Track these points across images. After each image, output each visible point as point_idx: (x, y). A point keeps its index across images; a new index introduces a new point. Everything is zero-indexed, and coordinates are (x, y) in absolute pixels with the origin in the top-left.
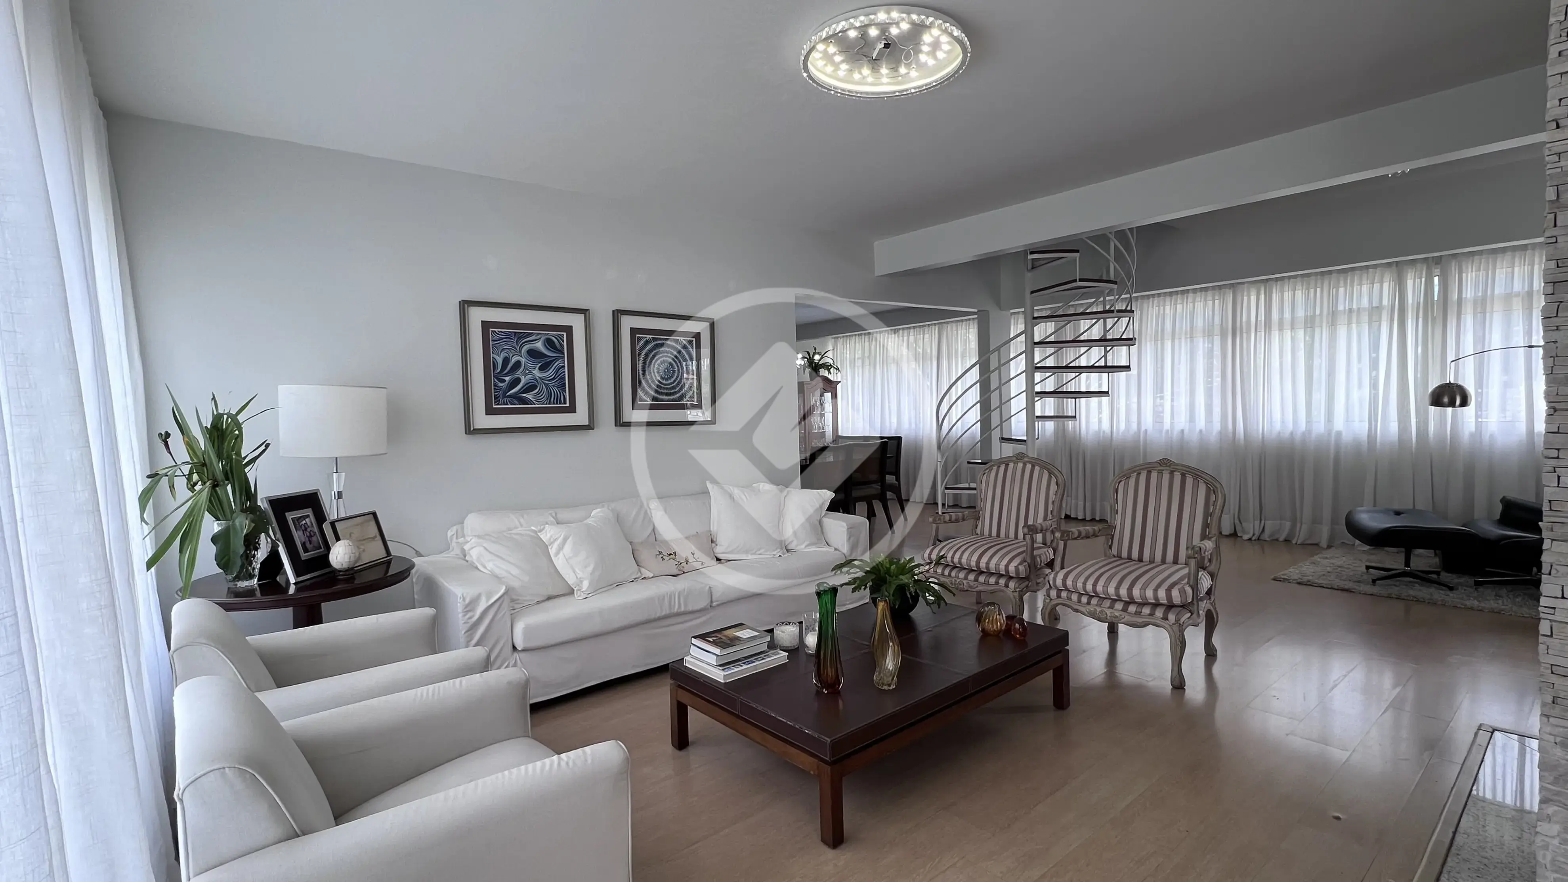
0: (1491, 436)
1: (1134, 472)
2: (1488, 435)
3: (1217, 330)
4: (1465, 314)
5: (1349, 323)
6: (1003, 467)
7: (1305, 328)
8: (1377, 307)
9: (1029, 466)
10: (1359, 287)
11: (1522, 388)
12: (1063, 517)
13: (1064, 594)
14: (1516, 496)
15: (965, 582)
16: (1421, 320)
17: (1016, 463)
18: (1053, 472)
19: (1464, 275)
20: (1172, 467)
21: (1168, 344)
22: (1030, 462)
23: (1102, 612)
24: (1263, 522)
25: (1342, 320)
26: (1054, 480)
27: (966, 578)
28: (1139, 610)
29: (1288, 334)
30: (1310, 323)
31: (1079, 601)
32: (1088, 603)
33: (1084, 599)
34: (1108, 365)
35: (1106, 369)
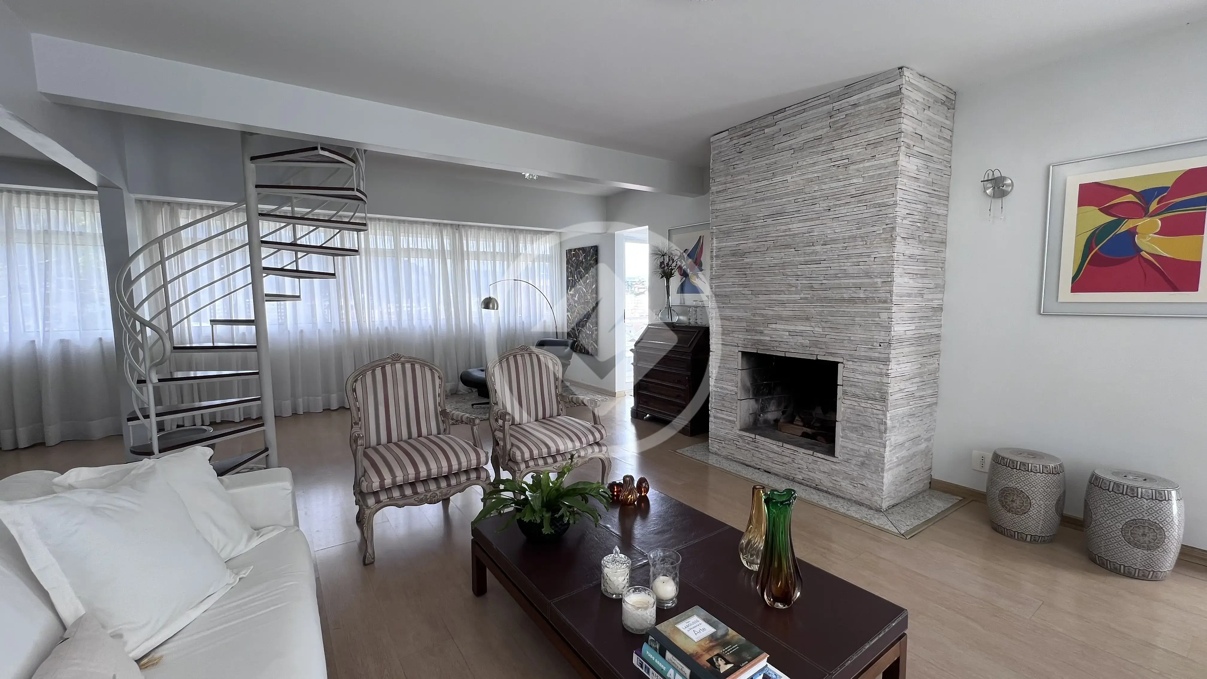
6: (378, 371)
9: (408, 366)
13: (531, 463)
15: (438, 493)
17: (393, 364)
18: (436, 370)
22: (408, 362)
27: (439, 487)
28: (586, 452)
31: (546, 463)
32: (555, 461)
33: (550, 460)
34: (300, 269)
35: (297, 273)
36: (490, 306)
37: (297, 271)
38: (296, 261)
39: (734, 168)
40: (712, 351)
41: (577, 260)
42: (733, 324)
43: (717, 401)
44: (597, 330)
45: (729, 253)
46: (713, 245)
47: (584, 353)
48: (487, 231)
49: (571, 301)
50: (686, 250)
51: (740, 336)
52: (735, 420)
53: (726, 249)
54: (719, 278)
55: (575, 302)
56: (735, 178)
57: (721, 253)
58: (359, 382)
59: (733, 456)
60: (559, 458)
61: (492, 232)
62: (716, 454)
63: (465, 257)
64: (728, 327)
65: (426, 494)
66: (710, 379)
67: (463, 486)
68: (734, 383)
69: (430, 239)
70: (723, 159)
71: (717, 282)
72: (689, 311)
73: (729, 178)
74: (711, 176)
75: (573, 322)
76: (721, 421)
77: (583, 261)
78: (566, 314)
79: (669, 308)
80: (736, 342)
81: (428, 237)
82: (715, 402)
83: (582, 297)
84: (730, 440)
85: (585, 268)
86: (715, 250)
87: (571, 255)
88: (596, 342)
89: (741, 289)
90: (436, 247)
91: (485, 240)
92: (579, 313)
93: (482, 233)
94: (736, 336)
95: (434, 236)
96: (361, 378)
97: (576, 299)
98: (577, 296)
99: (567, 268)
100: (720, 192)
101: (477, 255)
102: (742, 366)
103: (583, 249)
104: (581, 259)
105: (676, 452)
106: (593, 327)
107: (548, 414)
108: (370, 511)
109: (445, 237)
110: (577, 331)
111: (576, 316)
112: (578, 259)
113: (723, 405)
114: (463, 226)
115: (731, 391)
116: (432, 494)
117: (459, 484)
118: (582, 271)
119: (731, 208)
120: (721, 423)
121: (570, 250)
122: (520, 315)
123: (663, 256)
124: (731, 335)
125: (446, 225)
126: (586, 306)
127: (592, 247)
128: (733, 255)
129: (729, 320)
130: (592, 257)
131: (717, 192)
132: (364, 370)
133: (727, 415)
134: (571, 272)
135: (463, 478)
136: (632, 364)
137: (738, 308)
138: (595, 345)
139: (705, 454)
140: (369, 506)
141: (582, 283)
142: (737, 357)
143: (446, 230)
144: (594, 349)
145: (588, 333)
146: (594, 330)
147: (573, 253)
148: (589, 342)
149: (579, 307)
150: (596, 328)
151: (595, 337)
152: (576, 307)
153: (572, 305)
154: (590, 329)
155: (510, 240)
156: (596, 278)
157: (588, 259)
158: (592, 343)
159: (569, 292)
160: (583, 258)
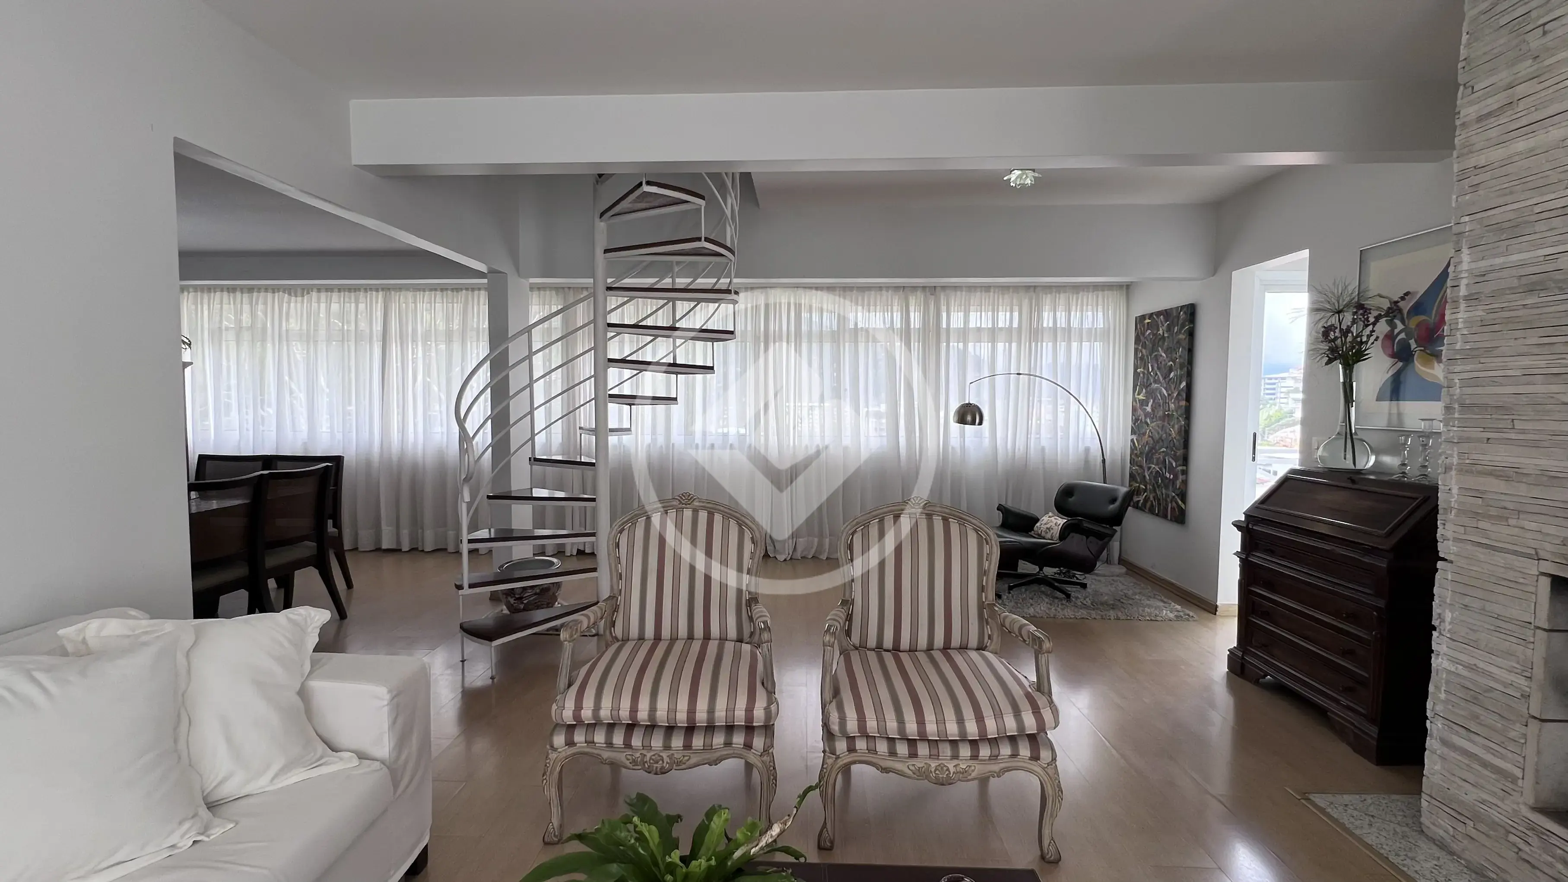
1: (875, 517)
6: (656, 519)
9: (703, 516)
13: (861, 745)
15: (664, 755)
17: (680, 510)
18: (744, 522)
19: (950, 307)
20: (927, 509)
22: (704, 508)
23: (940, 767)
26: (748, 535)
27: (667, 747)
28: (995, 752)
31: (893, 753)
32: (913, 755)
33: (902, 749)
34: (678, 362)
35: (675, 368)
36: (967, 418)
37: (674, 365)
38: (674, 351)
39: (1545, 33)
40: (1443, 559)
41: (1154, 335)
42: (1522, 489)
43: (1453, 698)
44: (1185, 473)
45: (1515, 283)
46: (1459, 268)
47: (1157, 515)
48: (983, 293)
49: (1140, 412)
50: (1407, 294)
51: (1552, 530)
52: (1518, 773)
53: (1505, 273)
54: (1478, 356)
55: (1147, 415)
56: (1547, 63)
57: (1487, 288)
58: (625, 533)
59: (1501, 874)
60: (923, 749)
61: (992, 294)
62: (1442, 846)
63: (943, 337)
64: (1503, 497)
65: (644, 752)
66: (1435, 634)
67: (718, 754)
68: (1518, 663)
69: (889, 314)
70: (1503, 21)
71: (1468, 368)
72: (1405, 444)
73: (1526, 67)
74: (1461, 79)
75: (1141, 453)
76: (1467, 762)
77: (1166, 335)
78: (1130, 437)
79: (1350, 437)
80: (1533, 544)
81: (886, 310)
82: (1446, 702)
83: (1160, 406)
84: (1494, 825)
85: (1167, 349)
86: (1464, 282)
87: (1144, 326)
88: (1183, 496)
89: (1554, 388)
90: (898, 324)
91: (979, 307)
92: (1152, 437)
93: (976, 297)
94: (1533, 526)
95: (895, 308)
96: (630, 526)
97: (1149, 409)
98: (1150, 405)
99: (1136, 350)
100: (1489, 115)
101: (964, 334)
102: (1549, 620)
103: (1166, 314)
104: (1161, 332)
105: (1308, 799)
106: (1177, 466)
107: (956, 641)
108: (556, 756)
109: (912, 308)
110: (1148, 470)
111: (1147, 442)
112: (1155, 332)
113: (1475, 717)
114: (944, 288)
115: (1506, 685)
116: (654, 755)
117: (708, 748)
118: (1161, 356)
119: (1531, 153)
120: (1465, 767)
121: (1143, 317)
122: (1038, 436)
123: (1339, 312)
124: (1512, 522)
125: (914, 288)
126: (1166, 423)
127: (1182, 307)
128: (1530, 290)
129: (1507, 479)
130: (1183, 326)
131: (1480, 119)
132: (636, 515)
133: (1488, 749)
134: (1142, 358)
135: (719, 739)
136: (1237, 554)
137: (1546, 444)
138: (1180, 502)
139: (1404, 836)
140: (555, 746)
141: (1161, 379)
142: (1532, 589)
143: (914, 297)
144: (1177, 510)
145: (1168, 477)
146: (1178, 471)
147: (1147, 321)
148: (1167, 496)
149: (1153, 425)
150: (1185, 468)
151: (1180, 486)
152: (1148, 425)
153: (1141, 421)
154: (1171, 470)
155: (1026, 303)
156: (1188, 368)
157: (1175, 331)
158: (1174, 497)
159: (1136, 396)
160: (1167, 331)
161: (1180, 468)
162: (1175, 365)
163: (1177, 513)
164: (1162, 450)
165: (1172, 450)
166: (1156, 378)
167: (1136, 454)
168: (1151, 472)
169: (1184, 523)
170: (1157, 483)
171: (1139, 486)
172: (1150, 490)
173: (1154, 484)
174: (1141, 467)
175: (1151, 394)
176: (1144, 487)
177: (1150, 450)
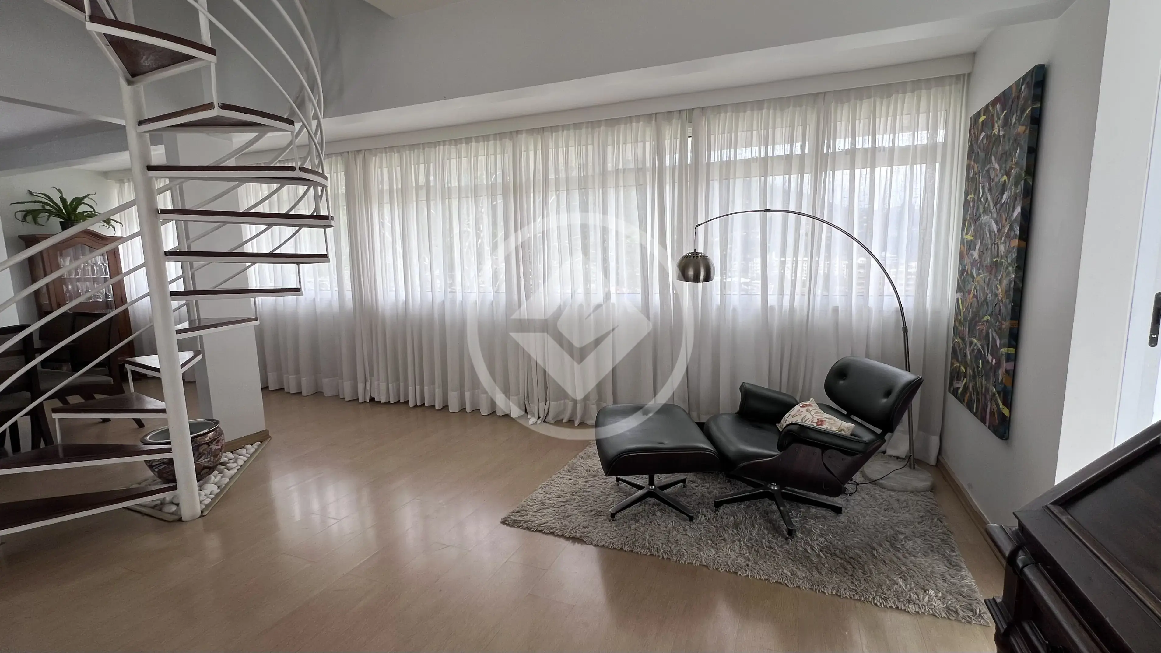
0: (734, 310)
2: (731, 308)
3: (500, 191)
4: (713, 180)
5: (617, 186)
7: (580, 189)
8: (642, 168)
10: (624, 145)
11: (758, 260)
12: (368, 401)
14: (753, 382)
16: (676, 185)
19: (712, 137)
21: (455, 203)
24: (548, 402)
25: (611, 181)
29: (563, 195)
30: (583, 185)
36: (688, 272)
41: (989, 137)
44: (1013, 358)
49: (967, 259)
55: (973, 263)
61: (764, 111)
63: (703, 175)
75: (964, 320)
77: (1002, 134)
78: (956, 295)
83: (988, 249)
85: (1002, 156)
87: (978, 128)
88: (1007, 395)
92: (977, 297)
97: (976, 254)
98: (978, 248)
103: (1004, 97)
104: (995, 131)
106: (1004, 347)
109: (666, 140)
110: (970, 346)
111: (971, 304)
112: (990, 133)
114: (703, 109)
118: (994, 169)
121: (978, 115)
125: (669, 116)
126: (992, 276)
127: (1025, 76)
130: (1024, 110)
134: (973, 179)
138: (1001, 405)
141: (992, 206)
143: (669, 126)
144: (996, 416)
145: (990, 360)
146: (1002, 355)
147: (983, 118)
148: (987, 390)
149: (981, 277)
150: (1012, 351)
151: (1002, 380)
152: (973, 278)
153: (967, 273)
154: (994, 352)
155: (812, 118)
156: (1025, 181)
157: (1014, 121)
158: (994, 395)
159: (965, 237)
160: (1003, 127)
161: (1004, 350)
162: (1009, 180)
163: (997, 421)
164: (985, 318)
165: (997, 320)
166: (986, 206)
167: (960, 320)
168: (973, 350)
169: (1007, 439)
170: (978, 367)
171: (960, 367)
172: (970, 376)
173: (974, 368)
174: (963, 339)
175: (979, 233)
176: (964, 370)
177: (973, 318)
